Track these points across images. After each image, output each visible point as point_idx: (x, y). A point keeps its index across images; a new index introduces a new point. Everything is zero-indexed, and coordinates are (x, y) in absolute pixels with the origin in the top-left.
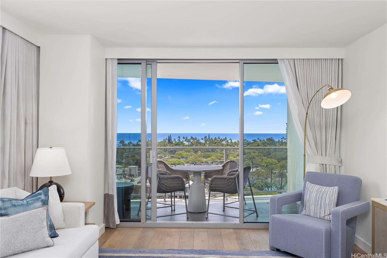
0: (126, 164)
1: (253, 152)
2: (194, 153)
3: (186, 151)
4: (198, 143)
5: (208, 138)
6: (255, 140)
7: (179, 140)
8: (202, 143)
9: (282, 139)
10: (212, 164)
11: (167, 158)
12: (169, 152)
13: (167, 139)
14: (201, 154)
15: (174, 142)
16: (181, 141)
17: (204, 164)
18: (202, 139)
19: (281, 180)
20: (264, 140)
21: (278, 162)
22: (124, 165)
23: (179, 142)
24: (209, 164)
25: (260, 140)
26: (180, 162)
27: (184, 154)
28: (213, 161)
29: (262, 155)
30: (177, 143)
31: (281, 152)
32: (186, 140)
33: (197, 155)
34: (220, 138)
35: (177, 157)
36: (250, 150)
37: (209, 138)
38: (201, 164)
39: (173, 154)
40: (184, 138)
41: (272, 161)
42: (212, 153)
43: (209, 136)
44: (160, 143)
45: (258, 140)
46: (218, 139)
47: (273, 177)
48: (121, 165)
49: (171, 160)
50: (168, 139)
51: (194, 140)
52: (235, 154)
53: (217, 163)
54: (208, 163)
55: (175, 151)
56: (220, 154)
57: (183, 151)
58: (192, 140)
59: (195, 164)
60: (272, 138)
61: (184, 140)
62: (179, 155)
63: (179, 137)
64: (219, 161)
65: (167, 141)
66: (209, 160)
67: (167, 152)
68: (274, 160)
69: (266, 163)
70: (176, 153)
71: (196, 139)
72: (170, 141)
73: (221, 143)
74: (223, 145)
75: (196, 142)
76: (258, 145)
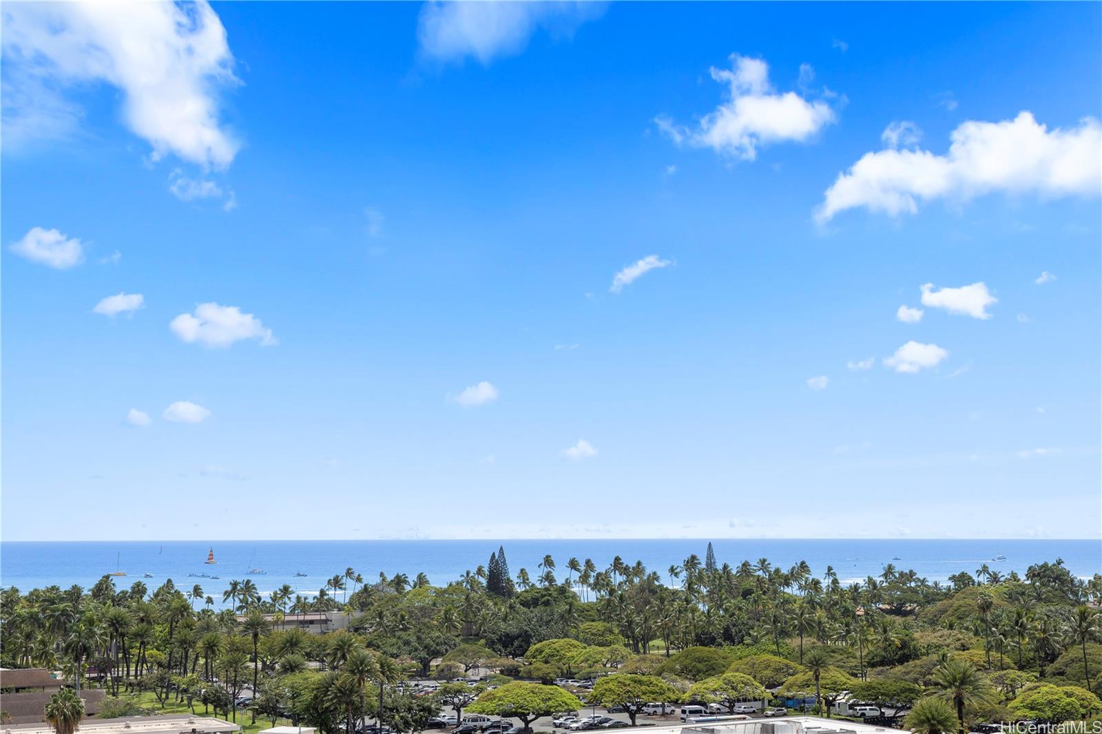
2: (626, 651)
3: (585, 641)
4: (653, 592)
5: (703, 566)
7: (549, 578)
8: (674, 592)
10: (731, 713)
11: (480, 676)
12: (491, 644)
13: (486, 570)
14: (667, 655)
15: (518, 591)
17: (683, 712)
18: (672, 569)
23: (547, 589)
24: (712, 714)
26: (550, 703)
27: (577, 653)
28: (733, 695)
30: (535, 594)
32: (584, 579)
33: (645, 660)
34: (773, 568)
35: (535, 675)
36: (939, 634)
37: (710, 564)
38: (667, 710)
39: (515, 656)
40: (573, 565)
41: (1069, 695)
42: (725, 650)
43: (711, 556)
44: (445, 591)
46: (760, 573)
49: (501, 691)
50: (491, 571)
51: (627, 575)
52: (858, 654)
53: (757, 705)
54: (703, 705)
55: (526, 639)
56: (772, 653)
57: (566, 636)
58: (617, 578)
59: (636, 711)
60: (1060, 562)
61: (576, 576)
62: (546, 662)
63: (548, 562)
64: (768, 694)
65: (484, 584)
66: (714, 692)
67: (482, 641)
69: (1032, 708)
70: (533, 648)
71: (639, 569)
72: (497, 582)
73: (775, 592)
74: (787, 601)
75: (642, 590)
76: (986, 606)
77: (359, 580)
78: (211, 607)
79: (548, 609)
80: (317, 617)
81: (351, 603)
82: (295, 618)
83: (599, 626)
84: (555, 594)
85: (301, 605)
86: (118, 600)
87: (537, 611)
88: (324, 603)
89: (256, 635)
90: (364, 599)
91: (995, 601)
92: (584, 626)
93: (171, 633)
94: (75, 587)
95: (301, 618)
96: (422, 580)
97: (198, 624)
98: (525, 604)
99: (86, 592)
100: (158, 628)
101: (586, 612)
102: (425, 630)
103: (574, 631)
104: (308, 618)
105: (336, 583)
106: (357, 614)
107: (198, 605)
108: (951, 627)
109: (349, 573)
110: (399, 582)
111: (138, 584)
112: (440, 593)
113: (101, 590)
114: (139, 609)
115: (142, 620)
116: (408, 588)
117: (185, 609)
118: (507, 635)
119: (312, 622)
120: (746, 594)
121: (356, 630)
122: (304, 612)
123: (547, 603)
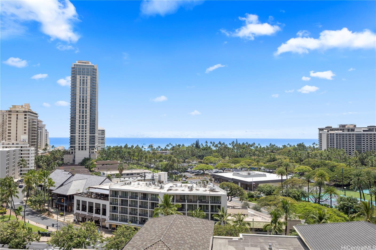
0: (155, 169)
1: (284, 158)
2: (221, 159)
3: (214, 157)
4: (226, 148)
5: (235, 143)
6: (285, 145)
7: (207, 145)
8: (230, 148)
9: (313, 144)
10: (242, 170)
11: (195, 163)
12: (197, 157)
13: (195, 144)
14: (229, 159)
15: (201, 147)
16: (209, 146)
17: (233, 170)
18: (230, 144)
19: (319, 190)
20: (294, 146)
21: (312, 170)
22: (152, 170)
23: (206, 147)
24: (238, 170)
25: (291, 146)
26: (208, 168)
27: (212, 159)
28: (242, 167)
29: (293, 161)
30: (204, 148)
31: (315, 158)
32: (213, 145)
33: (225, 160)
34: (249, 144)
35: (205, 163)
36: (280, 156)
37: (237, 143)
38: (230, 170)
39: (201, 159)
40: (211, 143)
41: (306, 168)
42: (240, 159)
43: (237, 141)
44: (188, 147)
45: (288, 146)
46: (246, 145)
47: (309, 187)
48: (150, 169)
49: (199, 166)
50: (196, 144)
51: (221, 145)
52: (265, 160)
53: (246, 169)
54: (236, 168)
55: (203, 156)
56: (249, 159)
57: (210, 156)
58: (219, 145)
59: (224, 170)
60: (303, 143)
61: (211, 145)
62: (207, 160)
63: (206, 142)
64: (248, 167)
65: (195, 146)
66: (238, 166)
67: (195, 157)
68: (308, 167)
69: (299, 170)
70: (204, 158)
71: (224, 144)
72: (197, 146)
73: (249, 148)
74: (251, 150)
75: (224, 147)
76: (290, 151)
77: (172, 145)
78: (145, 150)
79: (207, 151)
80: (164, 152)
81: (170, 149)
82: (160, 152)
83: (217, 154)
84: (208, 148)
85: (162, 150)
86: (129, 148)
87: (205, 151)
88: (166, 149)
89: (154, 155)
90: (173, 148)
91: (291, 150)
92: (214, 154)
93: (139, 154)
94: (121, 146)
95: (162, 152)
96: (183, 145)
97: (144, 153)
98: (203, 150)
99: (123, 147)
100: (136, 153)
101: (214, 152)
102: (184, 154)
103: (212, 155)
104: (163, 152)
105: (168, 146)
106: (172, 151)
107: (143, 149)
108: (283, 155)
109: (170, 144)
110: (179, 146)
111: (132, 146)
112: (187, 148)
113: (126, 146)
114: (133, 150)
115: (133, 152)
116: (181, 147)
117: (141, 150)
118: (200, 156)
119: (163, 153)
120: (244, 148)
121: (172, 154)
122: (162, 151)
123: (207, 150)
